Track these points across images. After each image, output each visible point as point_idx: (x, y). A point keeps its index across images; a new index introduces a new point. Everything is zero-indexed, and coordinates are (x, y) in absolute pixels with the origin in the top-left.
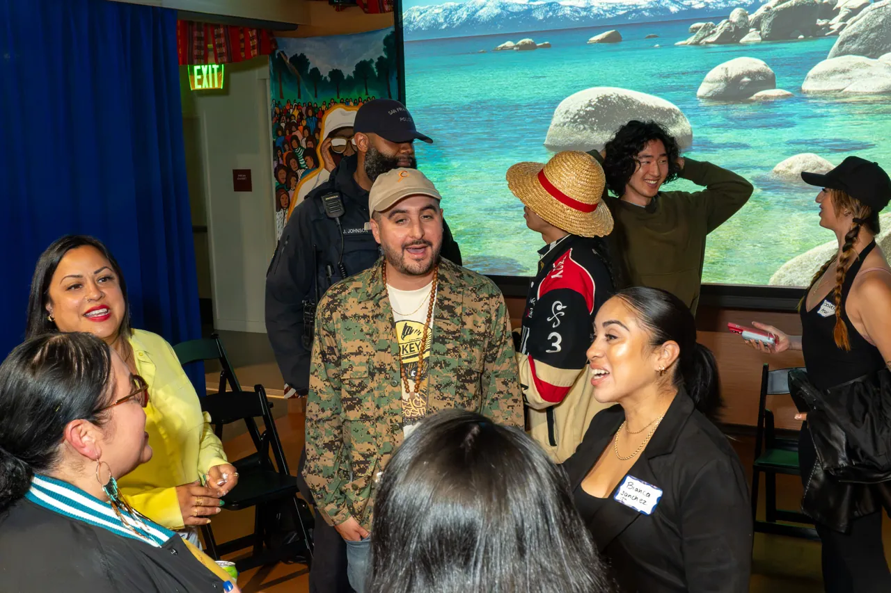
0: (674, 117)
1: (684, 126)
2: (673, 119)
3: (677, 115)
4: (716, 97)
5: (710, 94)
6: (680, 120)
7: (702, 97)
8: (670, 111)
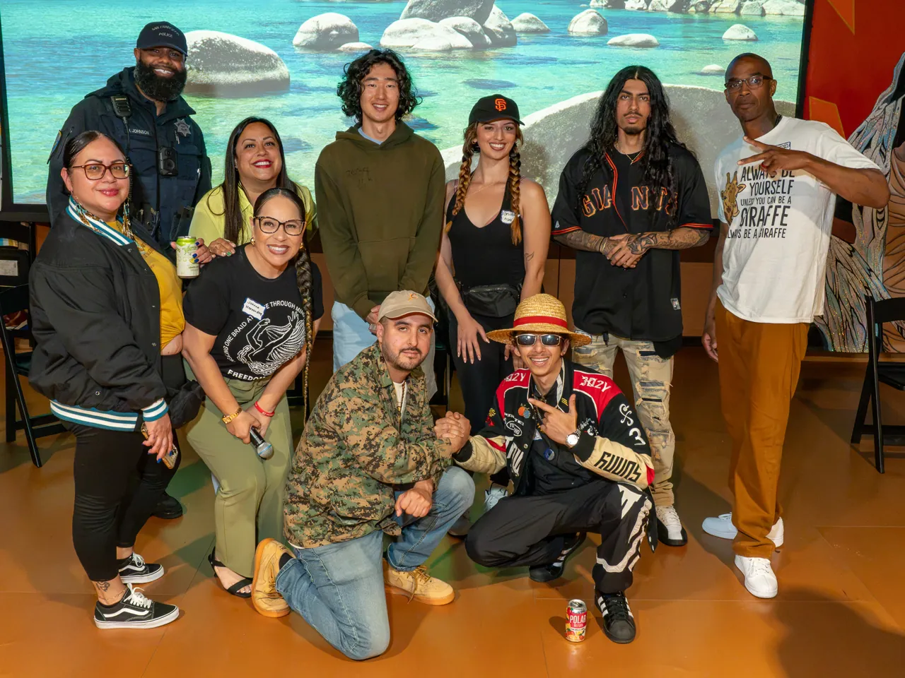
0: (273, 62)
1: (282, 70)
2: (272, 64)
3: (276, 60)
4: (309, 46)
5: (304, 44)
6: (278, 65)
7: (297, 46)
8: (270, 56)
